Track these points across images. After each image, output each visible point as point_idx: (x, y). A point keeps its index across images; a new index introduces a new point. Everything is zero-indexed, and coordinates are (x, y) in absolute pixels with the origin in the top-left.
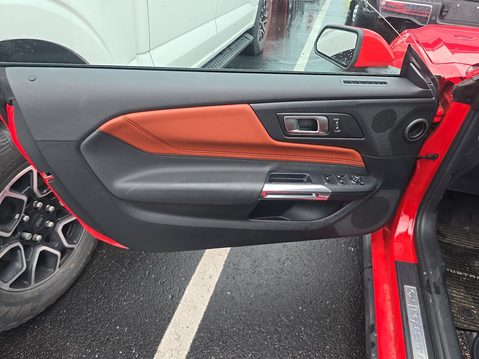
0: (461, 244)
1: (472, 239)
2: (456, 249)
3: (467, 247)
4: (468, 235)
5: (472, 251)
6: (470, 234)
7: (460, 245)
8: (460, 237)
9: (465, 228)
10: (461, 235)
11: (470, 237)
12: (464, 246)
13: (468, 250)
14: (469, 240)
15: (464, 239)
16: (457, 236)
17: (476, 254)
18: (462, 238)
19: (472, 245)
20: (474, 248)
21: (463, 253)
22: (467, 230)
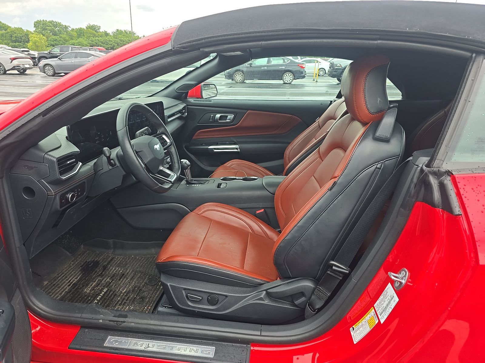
0: (61, 293)
1: (59, 284)
2: (66, 299)
3: (67, 290)
4: (54, 285)
5: (73, 288)
6: (54, 284)
7: (62, 295)
8: (53, 291)
9: (45, 284)
10: (51, 289)
11: (56, 284)
12: (64, 292)
13: (71, 291)
14: (60, 287)
15: (57, 290)
16: (52, 293)
17: (77, 287)
18: (55, 290)
19: (66, 286)
20: (70, 287)
21: (72, 295)
22: (48, 283)
